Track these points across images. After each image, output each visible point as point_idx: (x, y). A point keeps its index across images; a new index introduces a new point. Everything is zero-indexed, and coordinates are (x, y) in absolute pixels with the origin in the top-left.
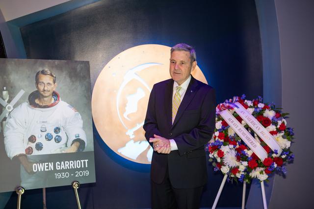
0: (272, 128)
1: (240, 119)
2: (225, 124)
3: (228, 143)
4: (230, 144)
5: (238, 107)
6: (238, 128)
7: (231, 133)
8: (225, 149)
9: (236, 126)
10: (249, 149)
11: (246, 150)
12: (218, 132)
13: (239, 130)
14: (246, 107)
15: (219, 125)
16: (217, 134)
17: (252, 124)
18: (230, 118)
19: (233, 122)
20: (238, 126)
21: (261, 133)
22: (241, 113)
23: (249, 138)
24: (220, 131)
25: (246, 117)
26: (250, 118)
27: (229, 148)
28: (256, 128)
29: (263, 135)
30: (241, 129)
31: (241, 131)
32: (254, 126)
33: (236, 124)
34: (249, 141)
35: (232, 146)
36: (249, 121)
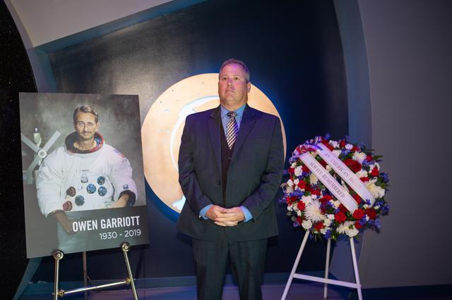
0: (363, 173)
1: (324, 164)
2: (306, 171)
3: (310, 193)
4: (312, 194)
5: (322, 150)
6: (323, 174)
7: (313, 181)
8: (306, 200)
9: (320, 172)
10: (335, 199)
11: (332, 201)
12: (298, 180)
14: (331, 148)
15: (298, 171)
16: (297, 182)
17: (339, 169)
18: (312, 163)
19: (316, 167)
20: (322, 172)
21: (349, 180)
22: (325, 156)
23: (336, 186)
24: (300, 178)
25: (332, 161)
26: (336, 162)
27: (312, 199)
28: (344, 174)
29: (353, 182)
30: (325, 175)
31: (326, 178)
32: (342, 171)
33: (320, 170)
34: (336, 189)
35: (314, 196)
36: (335, 165)
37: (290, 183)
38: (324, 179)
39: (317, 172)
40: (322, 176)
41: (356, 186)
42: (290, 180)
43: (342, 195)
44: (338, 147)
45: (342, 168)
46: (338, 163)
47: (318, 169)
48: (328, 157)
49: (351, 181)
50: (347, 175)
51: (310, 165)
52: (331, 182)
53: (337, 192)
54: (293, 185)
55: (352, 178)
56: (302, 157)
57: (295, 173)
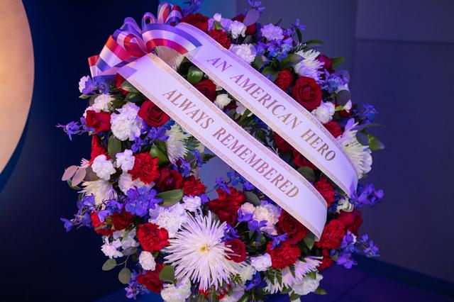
1: (208, 89)
2: (154, 117)
3: (180, 193)
4: (186, 194)
5: (197, 44)
6: (214, 128)
8: (169, 218)
9: (204, 121)
10: (261, 198)
12: (128, 153)
13: (218, 134)
15: (125, 124)
16: (126, 160)
17: (268, 107)
18: (174, 92)
19: (188, 105)
20: (210, 121)
21: (302, 137)
22: (214, 64)
23: (265, 163)
24: (136, 146)
25: (239, 83)
26: (254, 85)
27: (187, 211)
28: (284, 121)
29: (314, 142)
30: (222, 129)
31: (227, 140)
32: (276, 111)
33: (203, 113)
34: (266, 170)
35: (194, 203)
36: (251, 94)
37: (102, 166)
38: (222, 142)
39: (197, 121)
40: (214, 135)
41: (322, 154)
42: (102, 157)
43: (291, 191)
44: (244, 36)
45: (275, 101)
46: (259, 88)
47: (198, 111)
48: (224, 69)
49: (306, 140)
50: (292, 123)
51: (169, 98)
52: (247, 149)
53: (272, 182)
54: (114, 171)
55: (310, 131)
56: (134, 71)
57: (112, 128)
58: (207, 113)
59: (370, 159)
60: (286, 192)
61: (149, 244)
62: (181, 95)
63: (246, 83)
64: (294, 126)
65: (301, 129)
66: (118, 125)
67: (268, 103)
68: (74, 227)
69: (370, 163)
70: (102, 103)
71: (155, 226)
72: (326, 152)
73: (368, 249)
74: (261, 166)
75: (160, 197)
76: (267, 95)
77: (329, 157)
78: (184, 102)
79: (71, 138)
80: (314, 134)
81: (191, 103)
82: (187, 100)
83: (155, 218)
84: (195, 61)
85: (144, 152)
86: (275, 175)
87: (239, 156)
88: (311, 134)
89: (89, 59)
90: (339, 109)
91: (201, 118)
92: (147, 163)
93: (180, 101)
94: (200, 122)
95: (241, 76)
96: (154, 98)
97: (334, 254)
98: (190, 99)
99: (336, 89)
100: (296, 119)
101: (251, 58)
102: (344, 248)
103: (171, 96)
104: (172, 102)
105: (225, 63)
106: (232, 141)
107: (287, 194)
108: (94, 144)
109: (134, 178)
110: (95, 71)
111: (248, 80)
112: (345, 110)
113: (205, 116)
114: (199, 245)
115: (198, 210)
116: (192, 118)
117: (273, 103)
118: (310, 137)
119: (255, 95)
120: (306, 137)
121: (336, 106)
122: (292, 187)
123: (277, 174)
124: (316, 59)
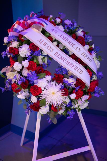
2: (34, 49)
4: (46, 75)
5: (47, 25)
6: (54, 52)
8: (42, 83)
9: (51, 50)
12: (26, 61)
13: (56, 54)
14: (55, 24)
15: (24, 51)
16: (26, 63)
17: (71, 45)
18: (41, 40)
19: (46, 44)
20: (53, 50)
21: (82, 55)
22: (53, 31)
23: (71, 63)
24: (29, 59)
25: (61, 37)
26: (66, 38)
27: (47, 81)
28: (76, 50)
29: (85, 56)
30: (57, 52)
31: (59, 56)
32: (73, 46)
33: (51, 47)
34: (72, 66)
35: (49, 78)
36: (65, 41)
37: (17, 66)
38: (57, 56)
39: (49, 50)
40: (55, 54)
41: (88, 60)
42: (17, 63)
43: (81, 71)
44: (60, 23)
45: (73, 43)
46: (68, 39)
47: (49, 46)
48: (56, 33)
49: (83, 56)
50: (79, 50)
51: (39, 42)
52: (65, 59)
53: (74, 69)
54: (21, 68)
55: (84, 53)
56: (26, 33)
57: (19, 53)
58: (52, 47)
59: (99, 63)
60: (79, 72)
61: (35, 93)
62: (43, 41)
63: (63, 37)
64: (79, 51)
65: (81, 52)
66: (22, 51)
67: (71, 44)
68: (5, 91)
69: (99, 65)
70: (15, 44)
71: (37, 86)
72: (89, 60)
73: (101, 92)
74: (70, 64)
75: (38, 76)
76: (70, 41)
77: (90, 61)
78: (45, 43)
79: (3, 57)
80: (85, 54)
81: (46, 43)
82: (45, 42)
83: (37, 83)
84: (46, 30)
85: (31, 61)
86: (75, 67)
87: (63, 61)
88: (84, 54)
89: (8, 30)
90: (90, 47)
91: (50, 49)
92: (33, 64)
93: (43, 43)
94: (50, 50)
95: (62, 35)
96: (34, 42)
97: (92, 94)
98: (46, 42)
99: (88, 41)
100: (80, 49)
101: (64, 30)
102: (96, 91)
103: (40, 41)
104: (40, 43)
105: (56, 31)
106: (60, 56)
107: (79, 73)
108: (11, 60)
109: (28, 70)
110: (10, 34)
111: (64, 36)
112: (92, 47)
113: (51, 48)
114: (52, 92)
115: (50, 80)
116: (47, 48)
117: (72, 44)
118: (84, 55)
119: (67, 41)
120: (83, 55)
121: (89, 46)
122: (81, 70)
123: (76, 67)
124: (82, 31)
